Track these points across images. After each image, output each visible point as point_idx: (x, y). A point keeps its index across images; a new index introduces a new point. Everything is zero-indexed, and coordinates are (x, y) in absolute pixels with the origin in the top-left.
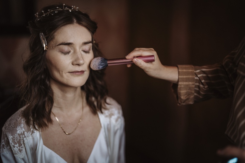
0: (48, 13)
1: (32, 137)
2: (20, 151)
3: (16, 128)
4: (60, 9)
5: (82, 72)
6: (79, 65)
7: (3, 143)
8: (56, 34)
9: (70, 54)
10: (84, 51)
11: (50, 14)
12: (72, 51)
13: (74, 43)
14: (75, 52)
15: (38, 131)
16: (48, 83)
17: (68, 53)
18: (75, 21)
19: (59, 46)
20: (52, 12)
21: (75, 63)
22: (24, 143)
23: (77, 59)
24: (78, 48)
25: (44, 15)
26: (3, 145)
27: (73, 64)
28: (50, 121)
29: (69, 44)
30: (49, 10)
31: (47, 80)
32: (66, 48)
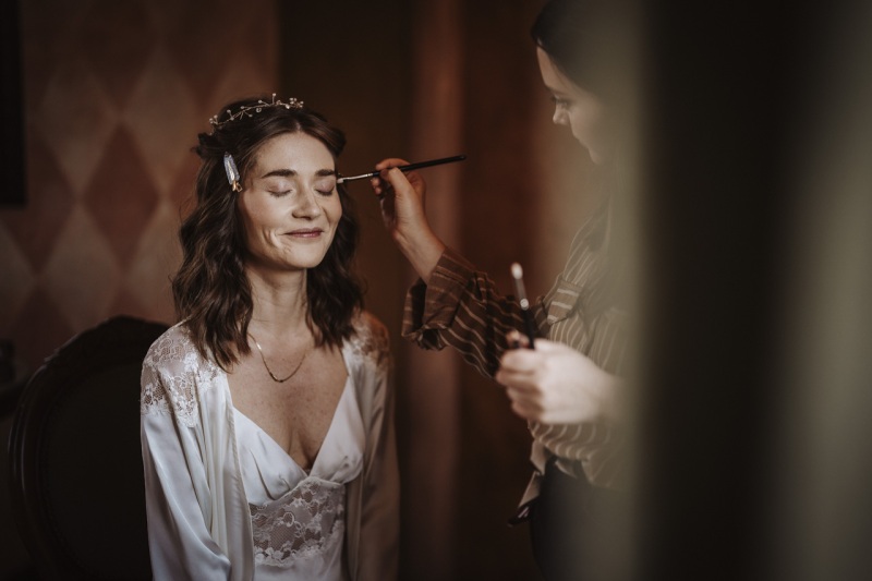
0: (241, 114)
1: (213, 384)
2: (190, 409)
3: (184, 359)
4: (266, 105)
5: (318, 232)
6: (309, 218)
7: (148, 393)
8: (259, 153)
9: (290, 195)
10: (320, 192)
11: (245, 116)
12: (294, 191)
13: (299, 172)
14: (301, 192)
15: (225, 375)
16: (240, 263)
17: (287, 192)
18: (299, 127)
19: (265, 180)
20: (249, 112)
21: (301, 213)
22: (197, 394)
23: (306, 206)
24: (306, 184)
25: (232, 119)
26: (149, 398)
27: (295, 216)
28: (245, 349)
29: (287, 173)
30: (242, 108)
31: (237, 259)
32: (282, 183)
